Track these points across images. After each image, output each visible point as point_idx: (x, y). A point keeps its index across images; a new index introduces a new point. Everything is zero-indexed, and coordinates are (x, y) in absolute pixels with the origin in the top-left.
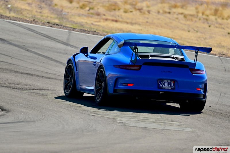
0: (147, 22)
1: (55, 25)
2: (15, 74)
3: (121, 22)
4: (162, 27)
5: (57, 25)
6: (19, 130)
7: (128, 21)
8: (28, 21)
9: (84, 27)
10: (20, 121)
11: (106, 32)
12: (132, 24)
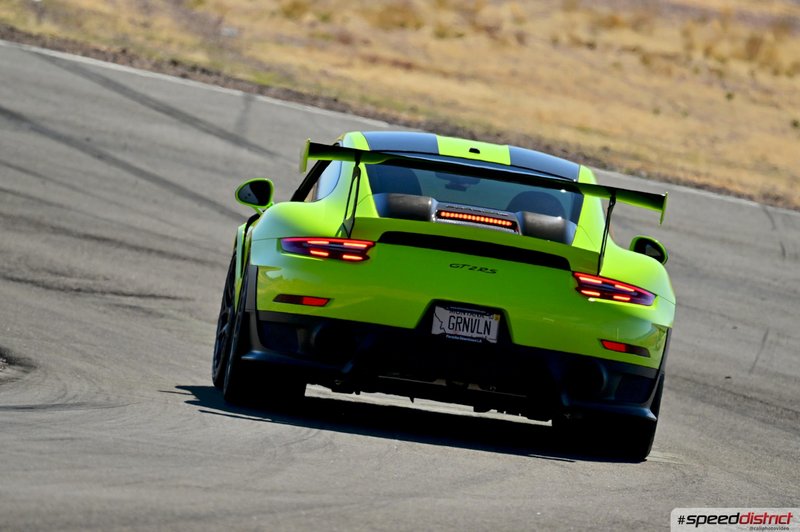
0: (514, 74)
1: (198, 73)
2: (53, 237)
3: (424, 70)
4: (565, 92)
5: (204, 71)
6: (68, 435)
7: (450, 67)
8: (104, 53)
9: (296, 85)
10: (71, 402)
11: (375, 104)
12: (461, 77)
